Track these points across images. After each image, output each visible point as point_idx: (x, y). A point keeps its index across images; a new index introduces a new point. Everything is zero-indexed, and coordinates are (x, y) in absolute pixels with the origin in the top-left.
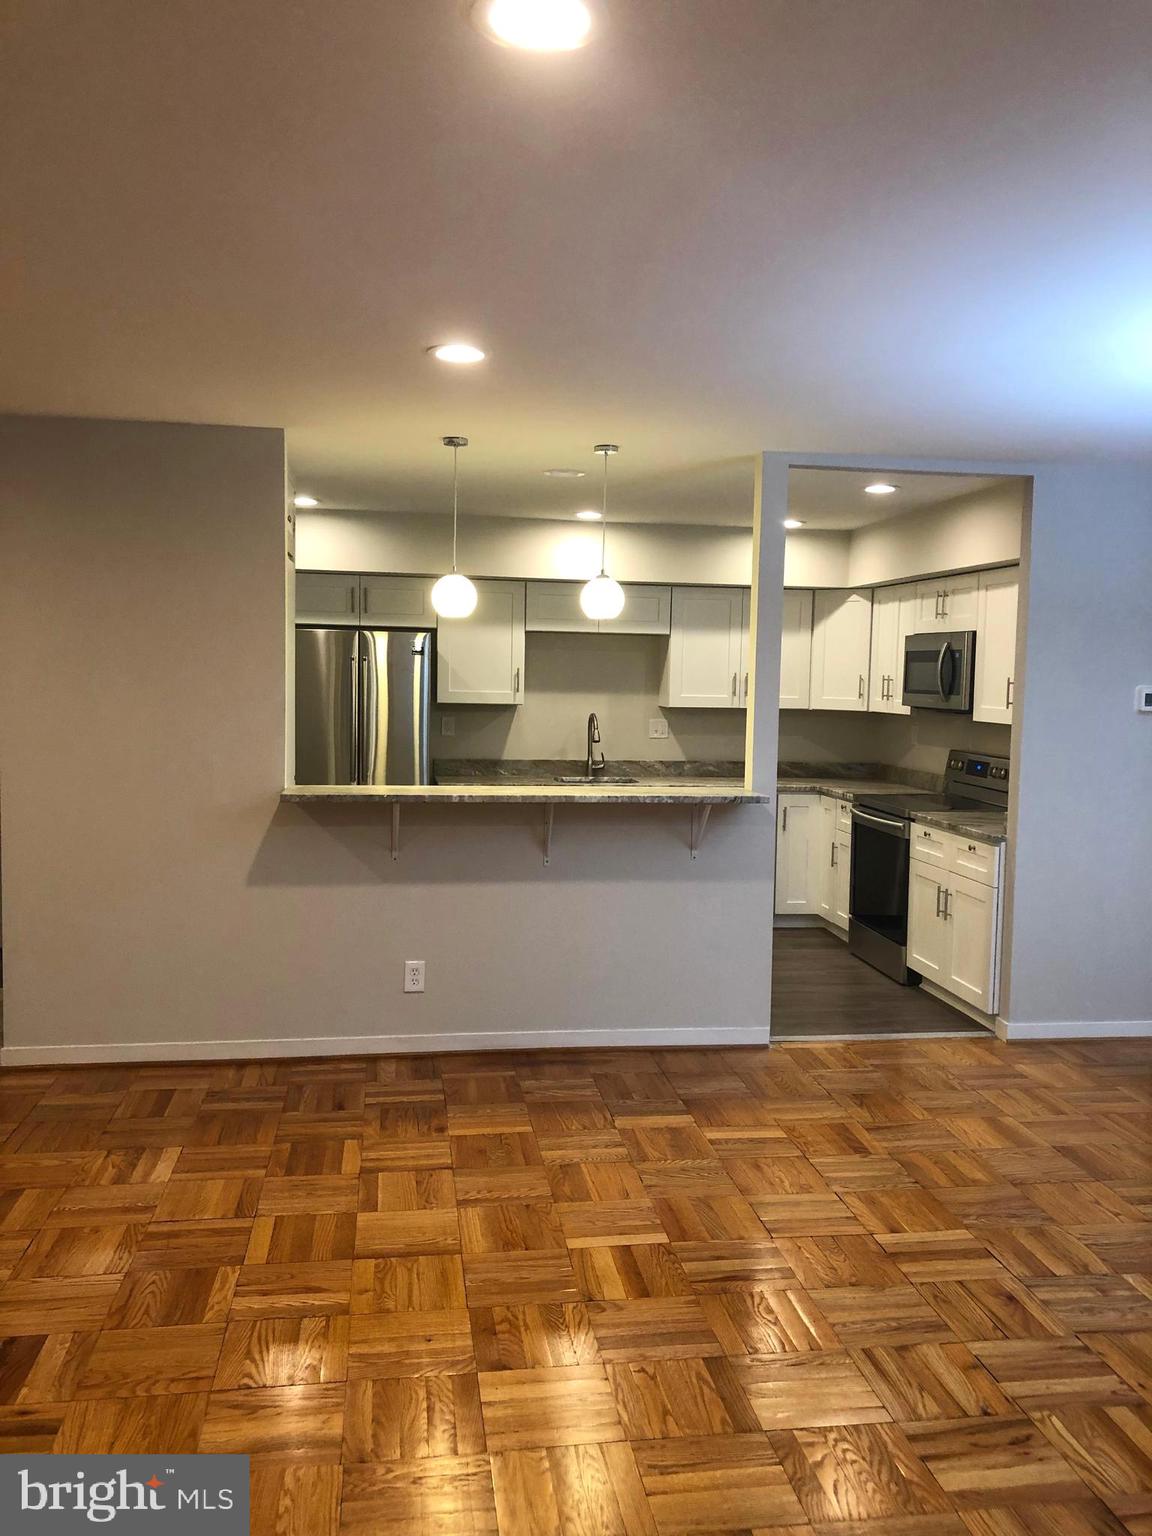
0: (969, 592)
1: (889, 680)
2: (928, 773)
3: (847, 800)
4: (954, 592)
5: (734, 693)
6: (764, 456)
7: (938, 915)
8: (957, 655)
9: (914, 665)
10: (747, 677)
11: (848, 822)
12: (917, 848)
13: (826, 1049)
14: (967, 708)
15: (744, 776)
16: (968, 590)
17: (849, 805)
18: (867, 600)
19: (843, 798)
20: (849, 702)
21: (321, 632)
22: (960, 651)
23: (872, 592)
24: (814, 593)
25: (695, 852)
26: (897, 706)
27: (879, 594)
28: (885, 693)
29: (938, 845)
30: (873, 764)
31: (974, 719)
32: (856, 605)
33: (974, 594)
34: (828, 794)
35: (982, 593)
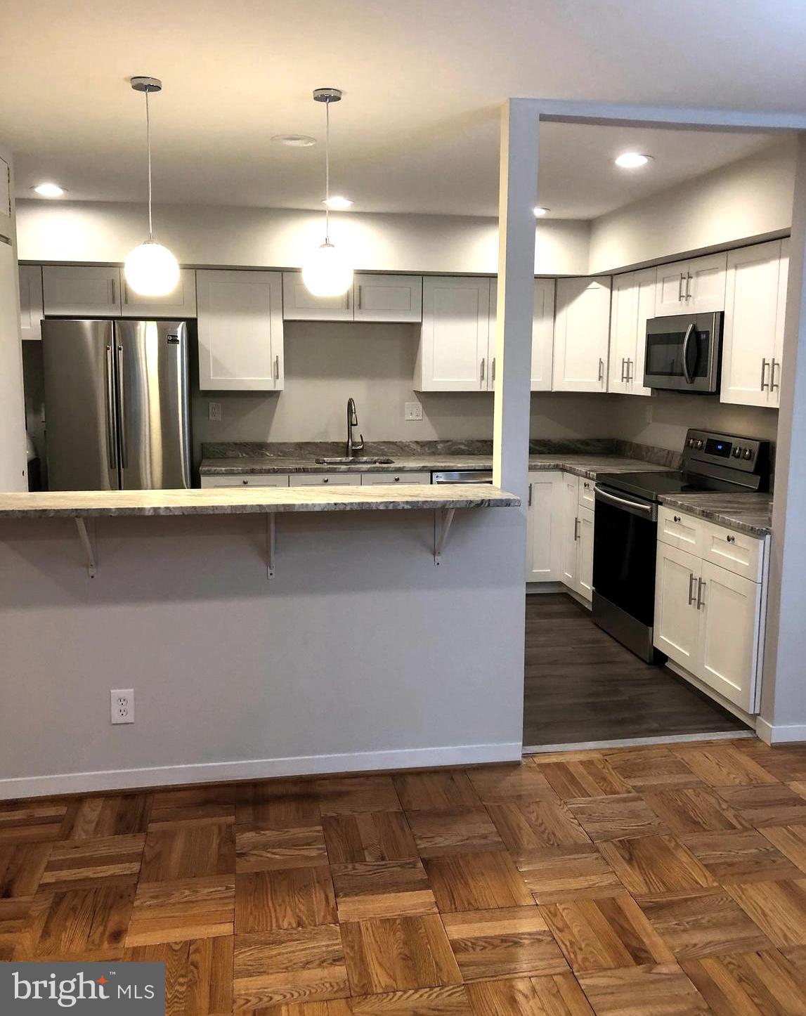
0: (717, 272)
1: (628, 363)
2: (664, 450)
3: (590, 478)
4: (698, 274)
5: (482, 377)
6: (511, 103)
7: (690, 603)
8: (703, 337)
9: (657, 348)
10: (494, 363)
11: (592, 500)
12: (665, 531)
13: (582, 763)
14: (714, 390)
15: (492, 454)
16: (714, 270)
17: (593, 484)
18: (608, 287)
19: (587, 476)
20: (591, 384)
21: (87, 323)
22: (707, 333)
23: (612, 279)
24: (556, 281)
25: (438, 558)
26: (638, 387)
27: (617, 280)
28: (625, 376)
29: (690, 531)
30: (609, 440)
31: (721, 402)
32: (596, 294)
33: (722, 274)
34: (571, 471)
35: (731, 272)
